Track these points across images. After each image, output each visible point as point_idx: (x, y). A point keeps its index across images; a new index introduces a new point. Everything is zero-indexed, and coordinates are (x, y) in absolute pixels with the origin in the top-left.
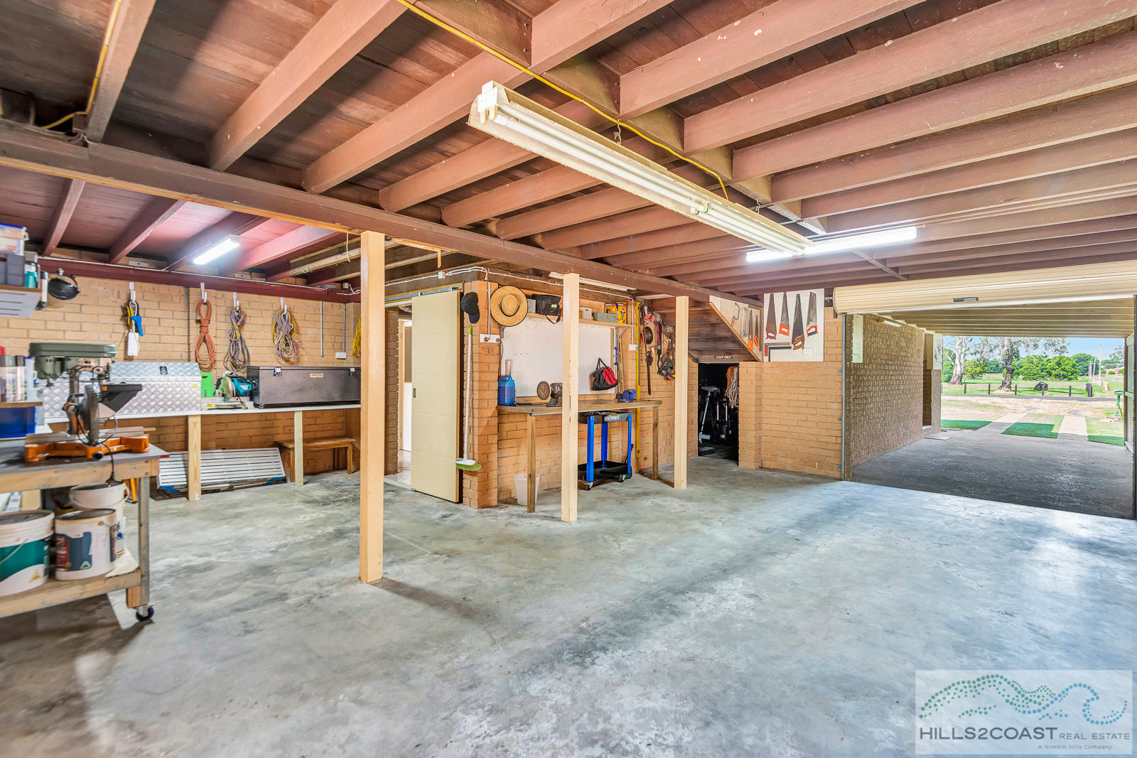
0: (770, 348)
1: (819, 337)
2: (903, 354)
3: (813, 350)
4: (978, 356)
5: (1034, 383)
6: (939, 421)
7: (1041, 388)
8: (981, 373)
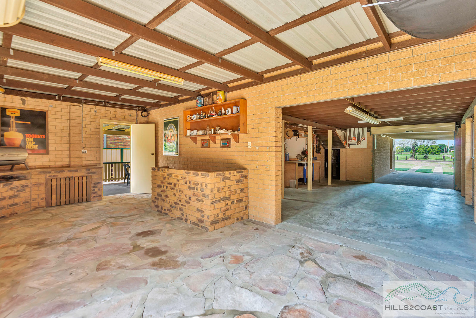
0: (350, 144)
1: (366, 141)
2: (385, 145)
3: (363, 145)
4: (402, 145)
5: (423, 156)
6: (394, 168)
7: (426, 157)
8: (402, 152)
